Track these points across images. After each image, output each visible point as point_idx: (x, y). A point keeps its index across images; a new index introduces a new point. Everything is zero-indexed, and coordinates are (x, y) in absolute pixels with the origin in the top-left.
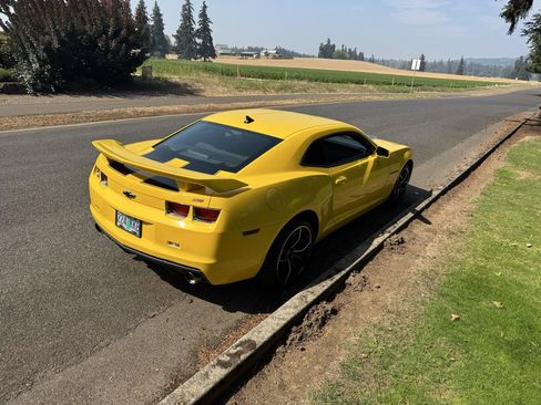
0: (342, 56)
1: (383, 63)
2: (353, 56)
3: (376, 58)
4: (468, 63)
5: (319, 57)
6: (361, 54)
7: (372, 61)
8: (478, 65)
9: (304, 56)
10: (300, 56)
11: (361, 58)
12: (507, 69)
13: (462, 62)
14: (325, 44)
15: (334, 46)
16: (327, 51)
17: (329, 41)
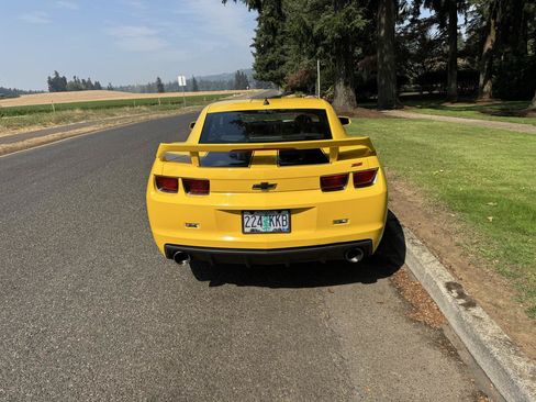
0: (76, 87)
1: (122, 89)
2: (88, 86)
3: (114, 85)
4: (198, 81)
5: (51, 91)
6: (97, 84)
7: (110, 89)
8: (207, 82)
9: (31, 93)
10: (26, 93)
11: (97, 87)
12: (231, 83)
13: (194, 80)
14: (53, 77)
15: (64, 79)
16: (57, 84)
17: (56, 73)
